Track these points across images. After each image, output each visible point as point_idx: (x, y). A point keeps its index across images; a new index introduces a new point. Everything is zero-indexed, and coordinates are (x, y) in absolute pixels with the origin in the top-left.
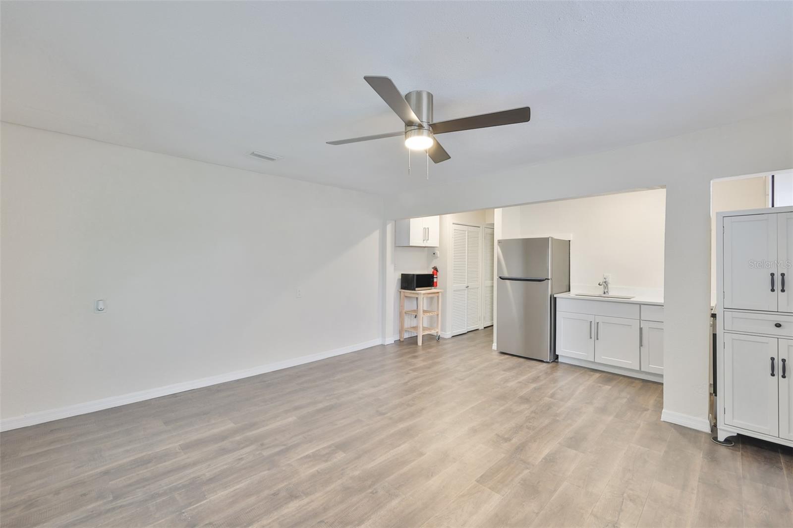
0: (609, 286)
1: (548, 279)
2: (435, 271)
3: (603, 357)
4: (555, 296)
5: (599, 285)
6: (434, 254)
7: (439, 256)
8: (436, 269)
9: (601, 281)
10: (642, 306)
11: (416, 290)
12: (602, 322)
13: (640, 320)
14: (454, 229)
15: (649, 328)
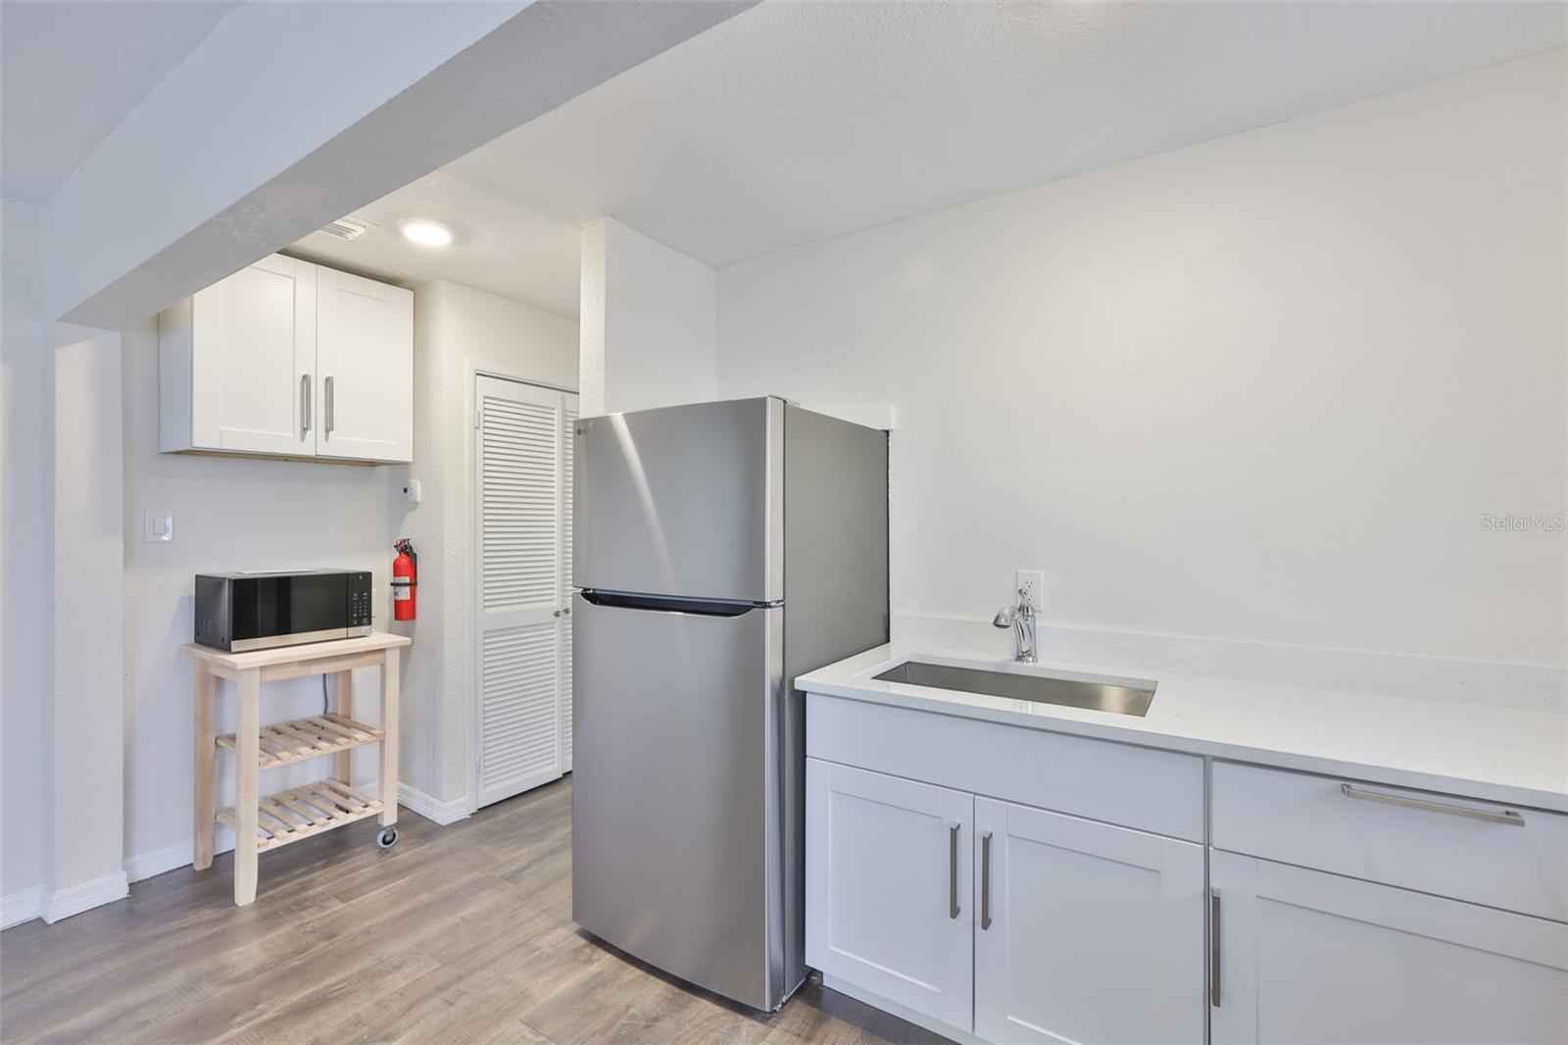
0: (1041, 623)
1: (766, 605)
2: (405, 560)
3: (1009, 1018)
4: (802, 682)
5: (996, 624)
6: (405, 490)
7: (419, 499)
8: (406, 550)
9: (1007, 604)
10: (1216, 765)
11: (233, 650)
12: (1009, 835)
13: (1207, 845)
14: (485, 397)
15: (1258, 897)
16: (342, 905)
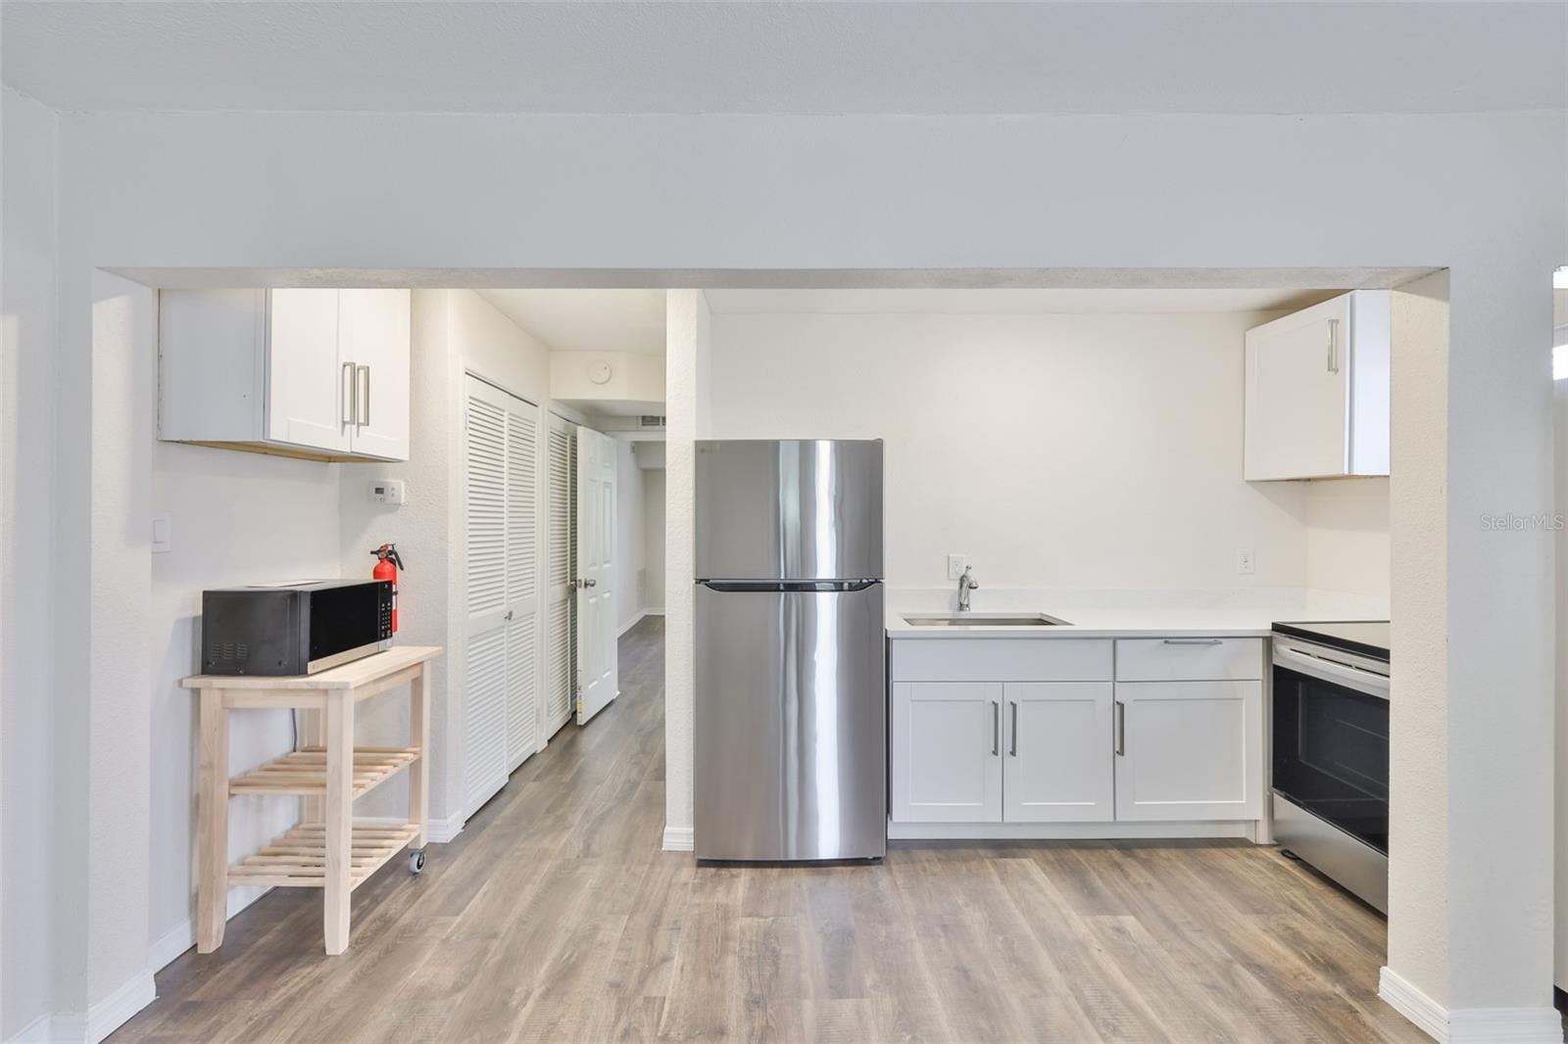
2: (388, 568)
4: (889, 633)
6: (381, 489)
7: (403, 501)
8: (389, 556)
10: (1119, 641)
11: (309, 672)
12: (1023, 701)
13: (1115, 680)
14: (471, 398)
15: (1135, 700)
16: (459, 919)
